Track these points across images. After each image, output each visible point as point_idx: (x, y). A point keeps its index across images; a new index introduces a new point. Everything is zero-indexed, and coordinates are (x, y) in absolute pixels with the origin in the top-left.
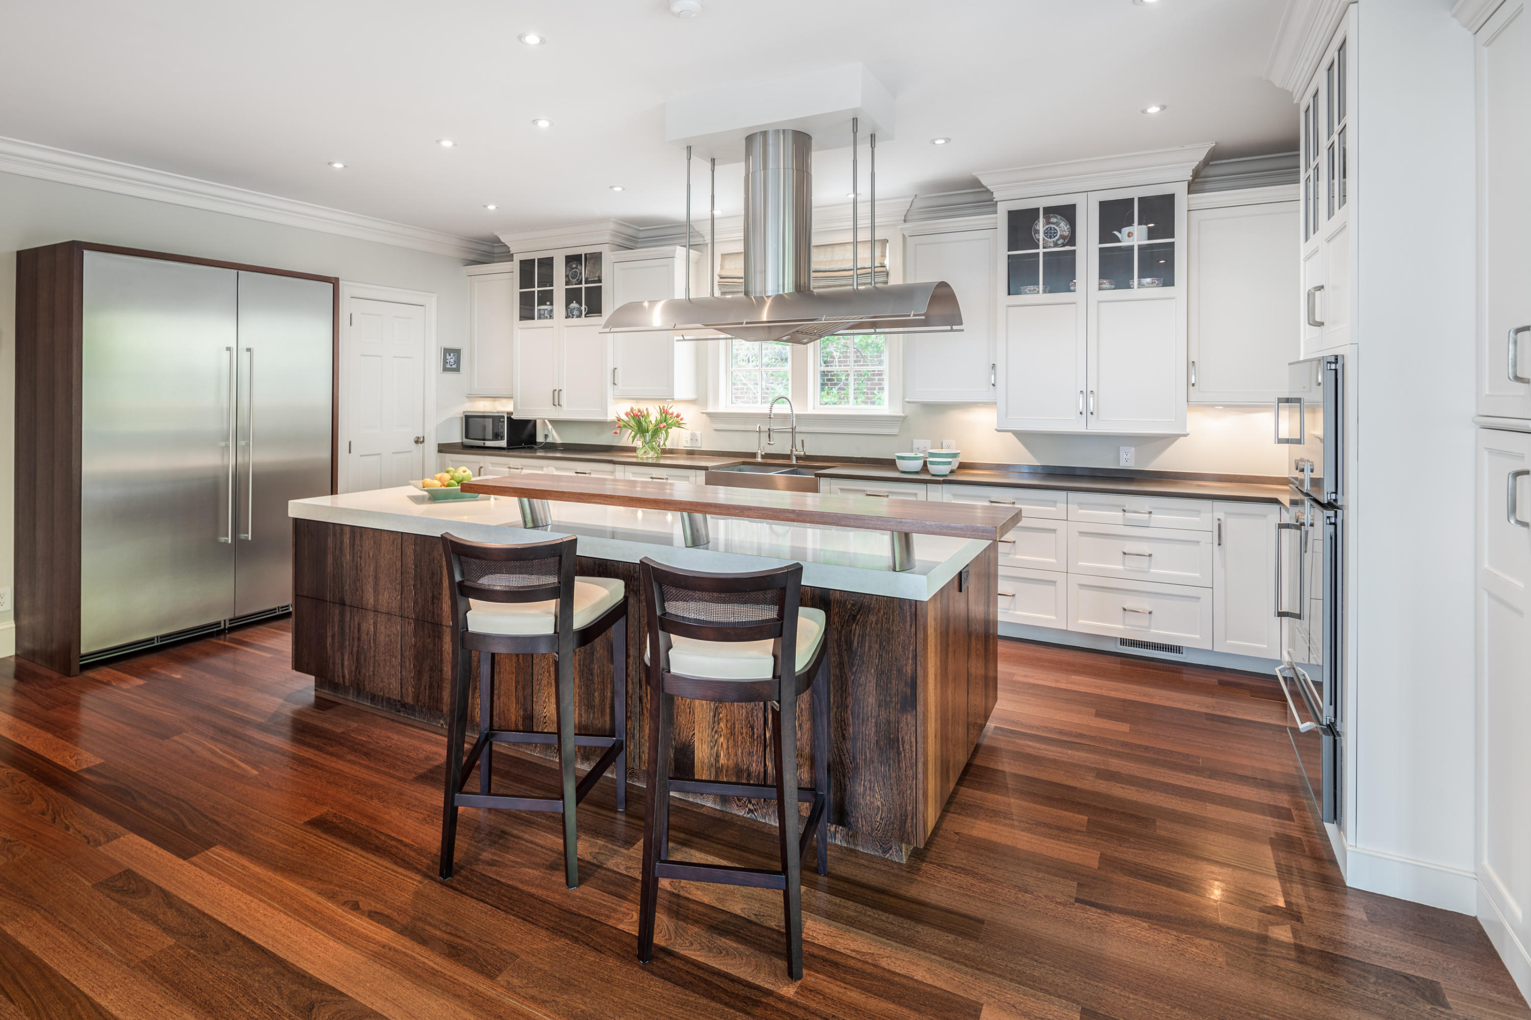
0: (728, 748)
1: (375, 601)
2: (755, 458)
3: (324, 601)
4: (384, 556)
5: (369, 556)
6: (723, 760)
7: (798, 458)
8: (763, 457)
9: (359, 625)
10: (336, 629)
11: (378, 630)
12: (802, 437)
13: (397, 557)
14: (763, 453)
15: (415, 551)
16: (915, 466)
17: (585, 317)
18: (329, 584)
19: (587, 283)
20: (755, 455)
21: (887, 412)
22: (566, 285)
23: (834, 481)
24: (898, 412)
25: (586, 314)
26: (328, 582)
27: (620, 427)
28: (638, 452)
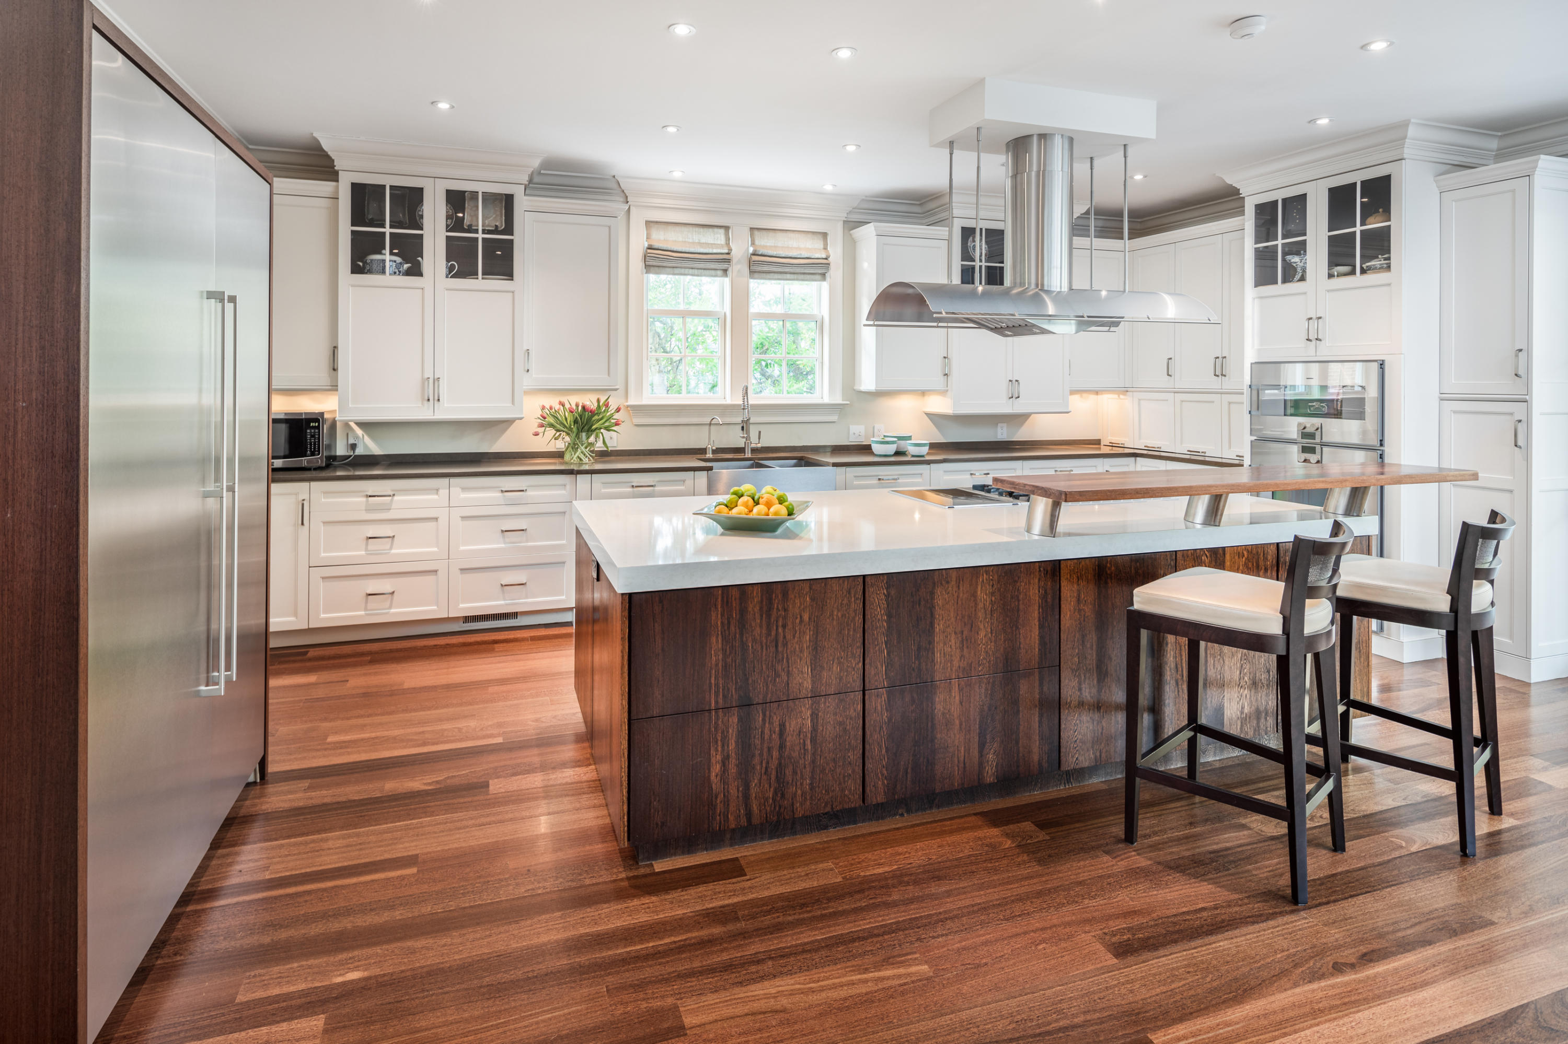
0: (1250, 698)
1: (813, 682)
2: (706, 454)
3: (703, 711)
4: (832, 614)
5: (801, 621)
6: (1246, 710)
7: (754, 450)
8: (714, 452)
9: (782, 726)
10: (732, 745)
11: (820, 721)
12: (761, 428)
13: (855, 611)
14: (714, 448)
15: (888, 596)
16: (892, 449)
17: (483, 279)
18: (713, 681)
19: (484, 232)
20: (703, 451)
21: (826, 400)
22: (447, 231)
23: (849, 469)
24: (838, 400)
25: (483, 275)
26: (710, 680)
27: (542, 426)
28: (567, 457)
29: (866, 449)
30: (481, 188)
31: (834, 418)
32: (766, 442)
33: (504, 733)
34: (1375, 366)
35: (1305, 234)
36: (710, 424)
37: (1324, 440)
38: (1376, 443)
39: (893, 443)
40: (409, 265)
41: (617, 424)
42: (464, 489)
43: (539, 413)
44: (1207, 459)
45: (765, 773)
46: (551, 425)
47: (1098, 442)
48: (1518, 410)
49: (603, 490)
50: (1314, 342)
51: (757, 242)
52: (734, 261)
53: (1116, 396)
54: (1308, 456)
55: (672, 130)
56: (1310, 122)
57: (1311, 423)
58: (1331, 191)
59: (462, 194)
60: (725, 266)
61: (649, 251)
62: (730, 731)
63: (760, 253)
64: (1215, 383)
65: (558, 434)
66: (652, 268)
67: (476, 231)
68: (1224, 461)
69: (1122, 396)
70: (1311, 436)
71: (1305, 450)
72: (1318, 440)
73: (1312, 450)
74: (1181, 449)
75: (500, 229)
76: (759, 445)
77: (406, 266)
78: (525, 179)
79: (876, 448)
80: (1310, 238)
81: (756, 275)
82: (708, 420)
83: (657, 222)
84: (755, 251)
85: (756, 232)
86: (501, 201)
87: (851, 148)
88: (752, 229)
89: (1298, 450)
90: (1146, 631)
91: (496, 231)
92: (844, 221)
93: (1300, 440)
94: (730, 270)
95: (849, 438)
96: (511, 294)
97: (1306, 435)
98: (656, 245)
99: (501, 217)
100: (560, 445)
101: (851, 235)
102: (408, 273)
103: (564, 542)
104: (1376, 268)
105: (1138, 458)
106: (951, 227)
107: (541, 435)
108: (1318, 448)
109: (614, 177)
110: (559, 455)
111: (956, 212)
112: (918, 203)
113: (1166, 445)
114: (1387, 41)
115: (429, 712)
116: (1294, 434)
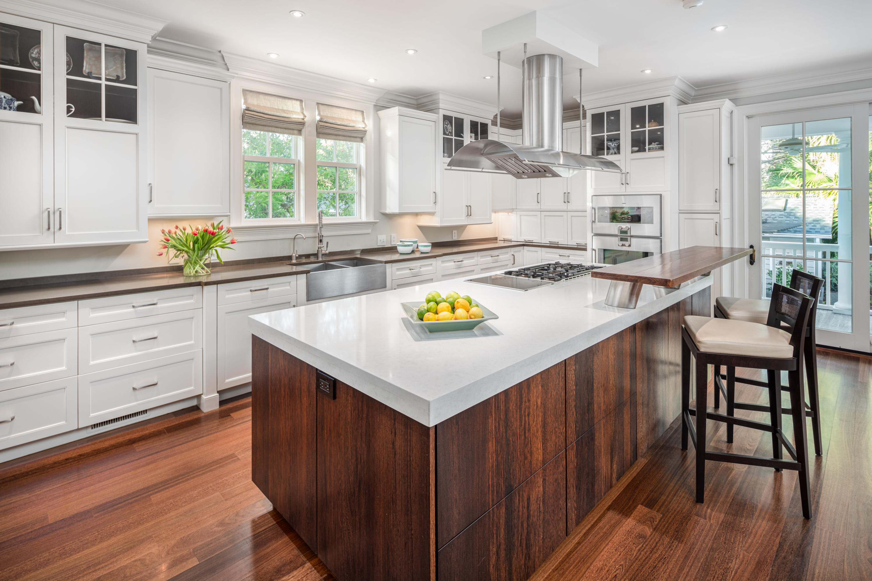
1: (543, 454)
2: (292, 260)
5: (537, 407)
7: (324, 255)
9: (529, 499)
10: (502, 534)
11: (547, 484)
12: (329, 239)
16: (409, 249)
17: (106, 120)
18: (490, 483)
19: (107, 80)
20: (290, 258)
21: (364, 219)
22: (68, 74)
23: (394, 265)
24: (372, 220)
25: (106, 117)
26: (489, 483)
27: (165, 247)
28: (186, 271)
29: (393, 249)
30: (104, 40)
31: (369, 231)
32: (331, 249)
33: (195, 550)
34: (659, 196)
35: (619, 131)
36: (295, 238)
37: (632, 234)
38: (659, 235)
39: (409, 246)
40: (21, 102)
41: (233, 242)
42: (94, 309)
43: (162, 237)
44: (559, 246)
45: (520, 545)
46: (174, 247)
47: (495, 239)
48: (716, 217)
49: (227, 296)
50: (624, 185)
51: (322, 113)
52: (306, 125)
53: (507, 214)
54: (624, 243)
55: (297, 14)
56: (642, 71)
57: (624, 226)
58: (633, 110)
59: (81, 42)
60: (299, 127)
61: (247, 112)
62: (501, 521)
63: (324, 121)
64: (564, 207)
65: (179, 252)
66: (247, 125)
67: (100, 79)
68: (569, 246)
69: (510, 214)
70: (626, 232)
71: (622, 239)
72: (629, 235)
73: (626, 240)
74: (545, 241)
75: (121, 79)
76: (327, 252)
77: (17, 103)
78: (148, 39)
79: (400, 249)
80: (622, 132)
81: (321, 135)
82: (293, 236)
83: (251, 91)
84: (321, 119)
85: (320, 106)
86: (121, 56)
87: (411, 52)
88: (318, 104)
89: (618, 240)
90: (710, 365)
91: (117, 80)
92: (374, 105)
93: (619, 234)
94: (303, 130)
95: (377, 244)
96: (135, 136)
97: (623, 232)
98: (252, 108)
99: (122, 69)
100: (180, 261)
101: (377, 114)
102: (19, 109)
103: (192, 342)
104: (653, 149)
105: (525, 247)
106: (438, 113)
107: (164, 254)
108: (629, 238)
109: (220, 52)
110: (179, 269)
111: (441, 105)
112: (416, 98)
113: (536, 239)
114: (725, 25)
115: (94, 549)
116: (616, 232)
